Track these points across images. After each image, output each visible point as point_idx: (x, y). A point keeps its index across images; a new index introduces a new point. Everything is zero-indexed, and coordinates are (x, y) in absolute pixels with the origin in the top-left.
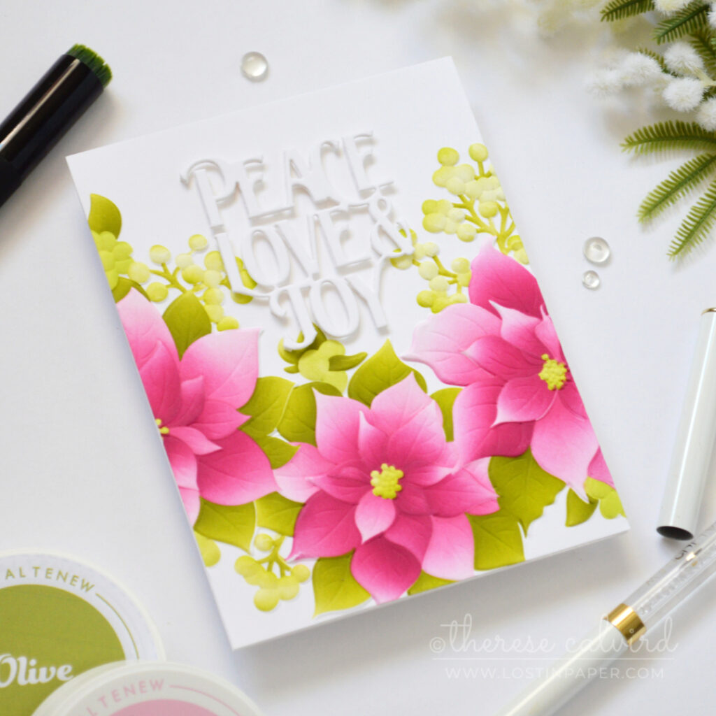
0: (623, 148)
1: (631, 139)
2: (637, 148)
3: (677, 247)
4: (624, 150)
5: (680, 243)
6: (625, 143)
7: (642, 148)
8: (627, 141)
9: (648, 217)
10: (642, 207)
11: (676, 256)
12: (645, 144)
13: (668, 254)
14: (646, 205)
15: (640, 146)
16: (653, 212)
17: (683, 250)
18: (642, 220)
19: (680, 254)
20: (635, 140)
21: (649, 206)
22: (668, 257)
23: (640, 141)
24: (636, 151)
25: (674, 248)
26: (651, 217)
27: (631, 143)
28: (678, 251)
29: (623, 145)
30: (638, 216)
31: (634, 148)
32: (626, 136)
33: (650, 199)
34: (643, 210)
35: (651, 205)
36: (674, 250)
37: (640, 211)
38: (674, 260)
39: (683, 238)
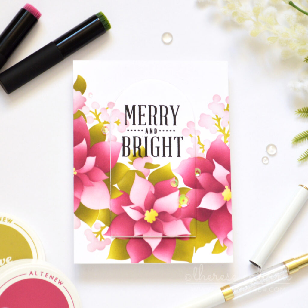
0: (296, 113)
1: (300, 110)
2: (302, 114)
3: (303, 158)
4: (296, 114)
5: (304, 156)
6: (297, 111)
7: (304, 115)
8: (298, 110)
9: (296, 142)
10: (295, 138)
11: (301, 161)
12: (306, 113)
13: (298, 160)
14: (297, 137)
15: (303, 113)
16: (299, 141)
17: (304, 159)
18: (293, 143)
19: (303, 160)
20: (302, 111)
21: (298, 139)
22: (298, 161)
23: (304, 112)
24: (301, 115)
25: (301, 157)
26: (297, 143)
27: (300, 111)
28: (302, 159)
29: (296, 112)
30: (292, 141)
31: (301, 114)
32: (299, 108)
33: (299, 136)
34: (295, 139)
35: (299, 138)
36: (301, 159)
37: (294, 139)
38: (299, 162)
39: (306, 155)
